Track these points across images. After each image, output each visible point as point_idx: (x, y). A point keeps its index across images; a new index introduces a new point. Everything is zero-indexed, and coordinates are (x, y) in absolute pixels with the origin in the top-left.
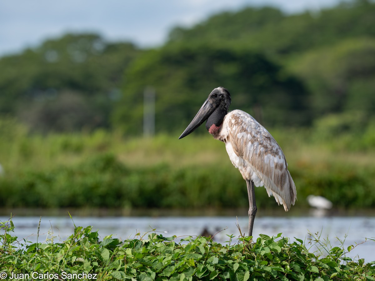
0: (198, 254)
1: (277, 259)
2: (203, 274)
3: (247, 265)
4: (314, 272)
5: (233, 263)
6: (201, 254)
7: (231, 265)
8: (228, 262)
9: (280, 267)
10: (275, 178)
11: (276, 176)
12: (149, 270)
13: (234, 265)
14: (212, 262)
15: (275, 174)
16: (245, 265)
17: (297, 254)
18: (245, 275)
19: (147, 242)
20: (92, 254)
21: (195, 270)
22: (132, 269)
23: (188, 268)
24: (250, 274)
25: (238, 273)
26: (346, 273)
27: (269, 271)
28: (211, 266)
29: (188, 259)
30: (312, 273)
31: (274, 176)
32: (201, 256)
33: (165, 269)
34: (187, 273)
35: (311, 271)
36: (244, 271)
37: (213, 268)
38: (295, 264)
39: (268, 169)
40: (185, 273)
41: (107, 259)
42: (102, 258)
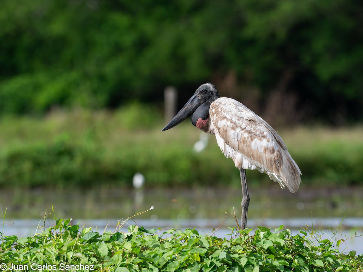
0: (202, 248)
1: (280, 253)
2: (210, 269)
3: (255, 260)
4: (318, 266)
5: (240, 258)
6: (204, 247)
7: (238, 259)
8: (233, 256)
9: (284, 261)
10: (268, 162)
11: (267, 160)
12: (151, 266)
13: (241, 259)
14: (219, 256)
15: (266, 159)
16: (253, 260)
17: (300, 247)
18: (254, 269)
19: (130, 235)
20: (87, 250)
21: (200, 265)
22: (133, 265)
23: (193, 263)
24: (259, 268)
25: (246, 268)
26: (348, 267)
27: (276, 265)
28: (217, 260)
29: (193, 254)
30: (316, 267)
31: (266, 161)
32: (206, 251)
33: (168, 265)
34: (192, 268)
35: (315, 265)
36: (253, 265)
37: (219, 263)
38: (299, 258)
39: (258, 154)
40: (190, 268)
41: (106, 254)
42: (99, 253)
